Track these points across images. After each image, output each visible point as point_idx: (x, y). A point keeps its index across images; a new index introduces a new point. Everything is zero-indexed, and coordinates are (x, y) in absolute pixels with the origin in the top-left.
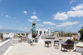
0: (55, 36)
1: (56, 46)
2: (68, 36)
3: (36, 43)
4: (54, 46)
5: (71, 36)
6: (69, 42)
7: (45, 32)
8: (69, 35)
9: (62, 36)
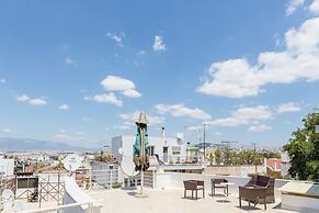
0: (204, 164)
1: (219, 195)
2: (249, 163)
3: (150, 189)
4: (213, 195)
5: (258, 163)
6: (259, 181)
7: (165, 149)
8: (249, 158)
9: (228, 163)
